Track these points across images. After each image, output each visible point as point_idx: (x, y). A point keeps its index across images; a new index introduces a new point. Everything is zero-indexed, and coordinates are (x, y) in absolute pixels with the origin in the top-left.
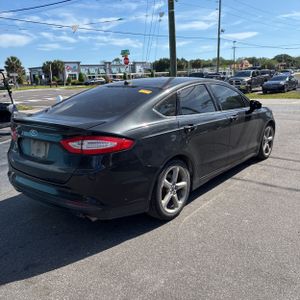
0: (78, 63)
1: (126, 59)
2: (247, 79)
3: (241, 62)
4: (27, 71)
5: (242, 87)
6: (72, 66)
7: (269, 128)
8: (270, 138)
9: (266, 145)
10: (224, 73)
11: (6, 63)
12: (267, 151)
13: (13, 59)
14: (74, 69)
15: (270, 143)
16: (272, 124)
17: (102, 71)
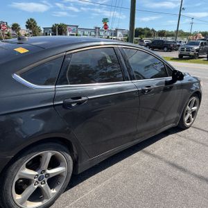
0: (77, 26)
1: (106, 25)
2: (196, 48)
3: (196, 35)
4: (42, 30)
5: (191, 53)
6: (72, 28)
7: (194, 99)
8: (195, 108)
9: (189, 115)
10: (180, 42)
11: (27, 23)
12: (189, 120)
13: (32, 20)
14: (73, 31)
15: (194, 113)
16: (198, 94)
17: (93, 33)
